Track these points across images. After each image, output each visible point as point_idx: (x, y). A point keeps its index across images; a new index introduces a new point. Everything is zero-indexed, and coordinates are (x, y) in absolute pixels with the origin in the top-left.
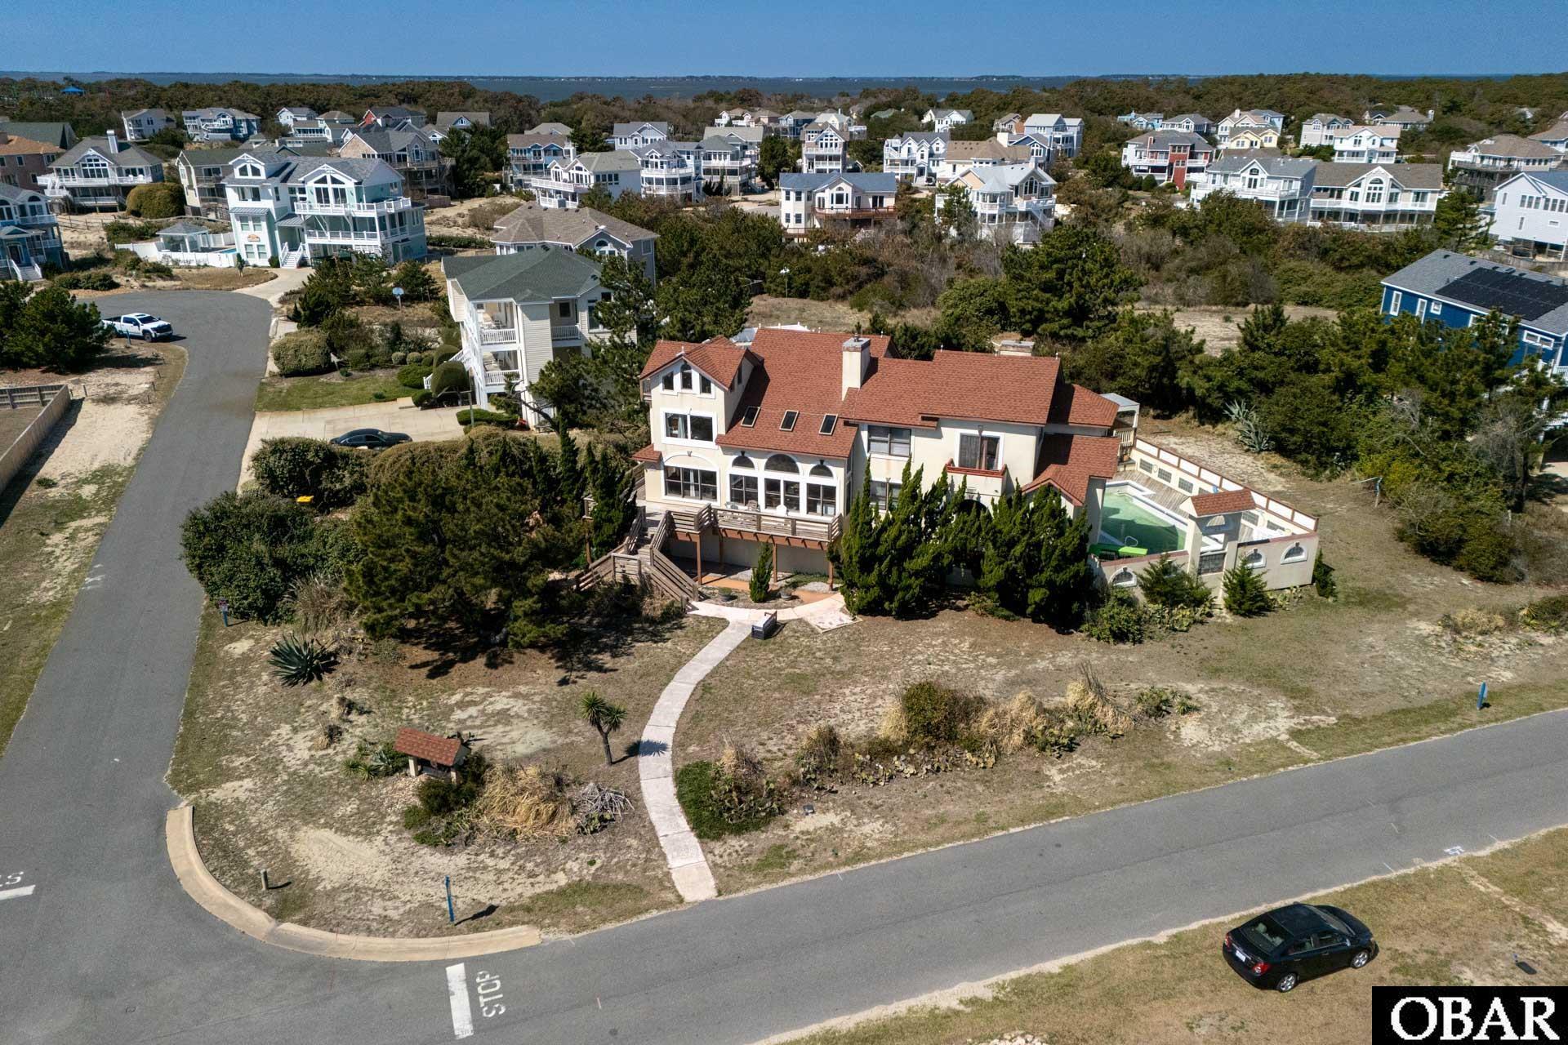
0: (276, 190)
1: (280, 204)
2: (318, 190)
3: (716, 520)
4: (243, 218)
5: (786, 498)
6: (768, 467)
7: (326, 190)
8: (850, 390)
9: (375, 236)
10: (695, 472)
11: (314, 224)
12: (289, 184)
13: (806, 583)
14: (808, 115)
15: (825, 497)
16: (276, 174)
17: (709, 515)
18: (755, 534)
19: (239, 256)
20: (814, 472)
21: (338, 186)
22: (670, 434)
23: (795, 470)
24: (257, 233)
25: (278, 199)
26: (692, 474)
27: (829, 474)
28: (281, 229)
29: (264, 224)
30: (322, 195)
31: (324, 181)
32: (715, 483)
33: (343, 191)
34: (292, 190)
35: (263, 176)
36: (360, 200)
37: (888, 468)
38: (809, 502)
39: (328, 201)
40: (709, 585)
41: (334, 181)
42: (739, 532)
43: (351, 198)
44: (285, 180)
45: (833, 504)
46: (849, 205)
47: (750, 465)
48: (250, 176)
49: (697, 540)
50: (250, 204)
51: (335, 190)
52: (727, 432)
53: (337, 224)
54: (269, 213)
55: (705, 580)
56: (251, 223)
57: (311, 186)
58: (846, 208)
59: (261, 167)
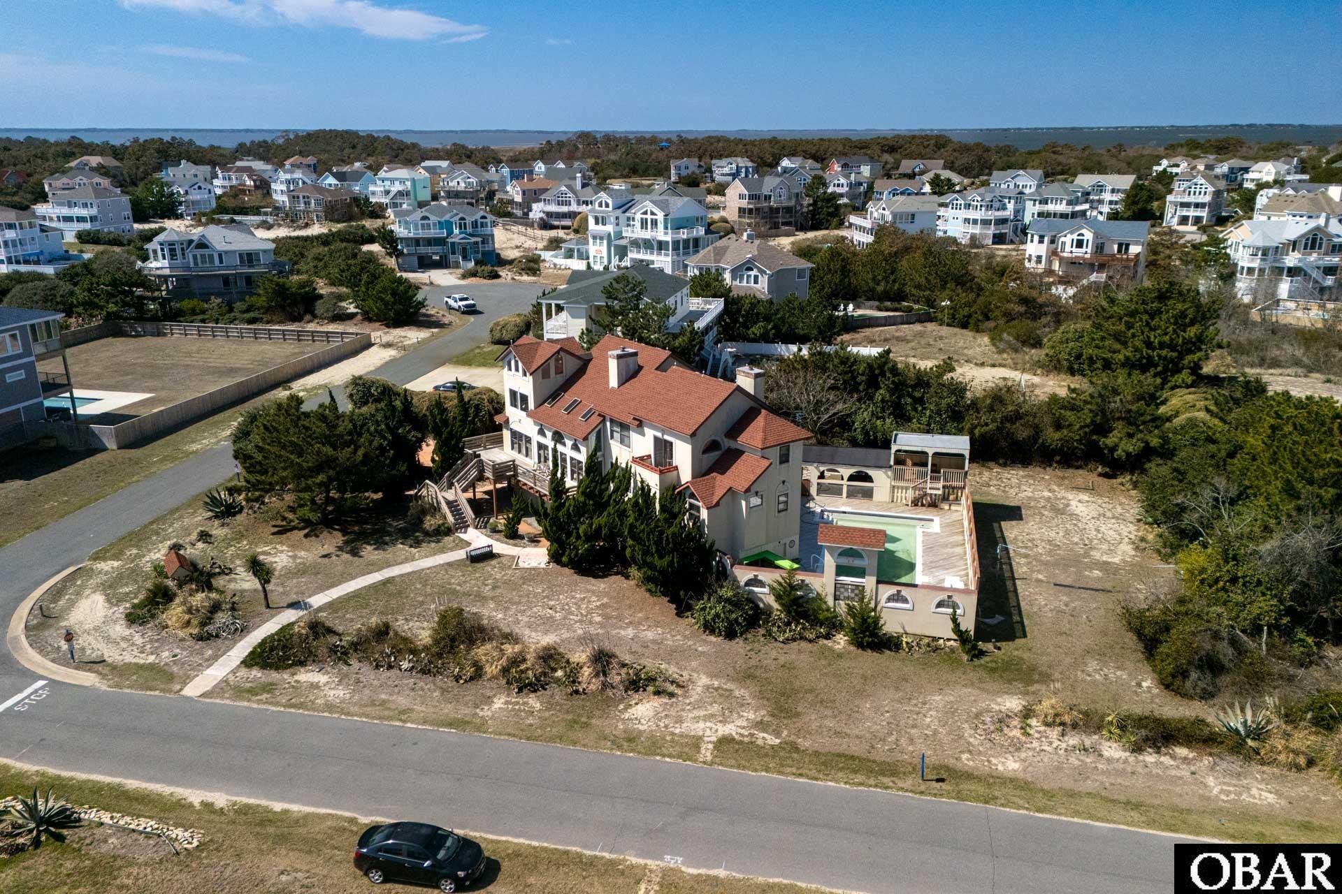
0: (617, 218)
1: (618, 229)
2: (642, 219)
4: (595, 237)
7: (646, 220)
9: (668, 255)
10: (523, 436)
11: (636, 244)
12: (627, 214)
14: (1244, 164)
16: (619, 208)
19: (588, 263)
20: (573, 448)
21: (654, 217)
22: (512, 405)
24: (601, 248)
25: (617, 224)
28: (616, 246)
29: (605, 242)
30: (644, 224)
31: (645, 213)
33: (656, 220)
34: (628, 219)
35: (610, 208)
36: (666, 228)
38: (572, 471)
39: (646, 228)
41: (652, 213)
43: (661, 226)
44: (624, 212)
46: (1089, 250)
48: (604, 208)
50: (600, 228)
51: (652, 220)
53: (647, 245)
54: (609, 235)
56: (599, 241)
57: (638, 216)
58: (1087, 252)
59: (611, 202)
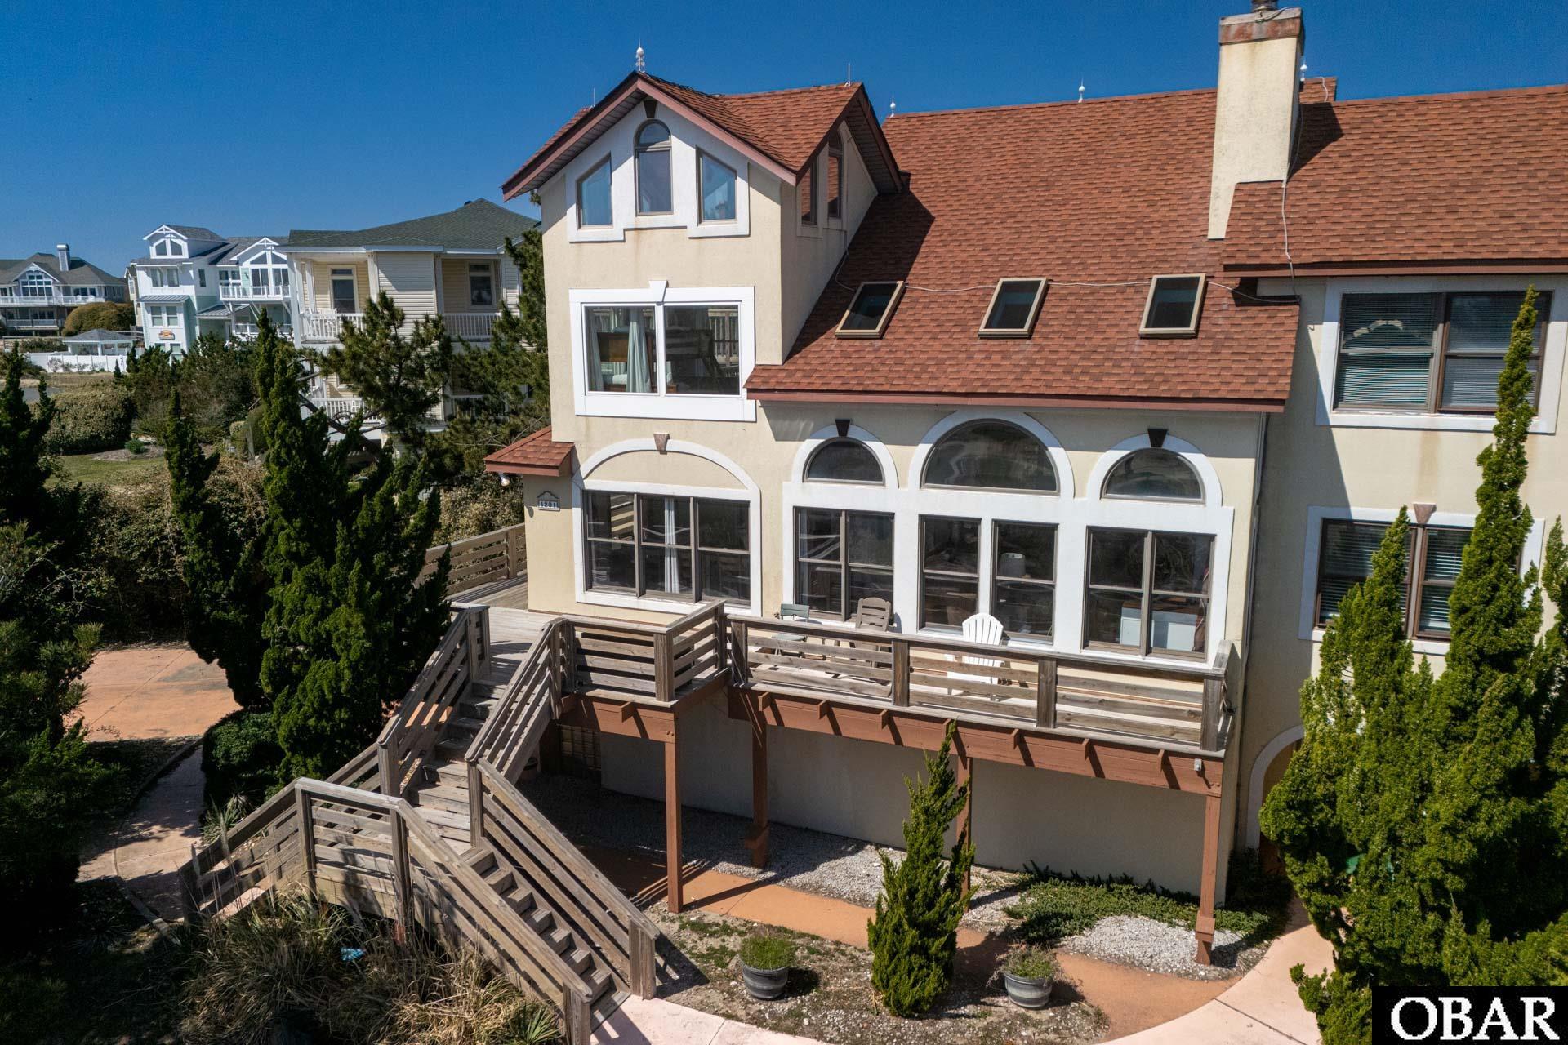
0: (201, 273)
1: (204, 292)
2: (255, 272)
3: (744, 666)
4: (155, 308)
5: (998, 590)
6: (936, 472)
7: (265, 272)
8: (1246, 193)
10: (680, 503)
12: (223, 265)
13: (1087, 921)
15: (1160, 579)
16: (204, 254)
17: (719, 645)
18: (889, 718)
20: (1119, 481)
21: (280, 266)
22: (600, 382)
23: (1045, 480)
24: (172, 328)
25: (203, 285)
26: (669, 516)
27: (1189, 487)
28: (203, 323)
29: (181, 316)
30: (260, 278)
31: (263, 260)
32: (743, 544)
33: (285, 271)
34: (225, 273)
35: (185, 255)
37: (1428, 464)
38: (1092, 603)
40: (711, 914)
41: (275, 260)
42: (828, 708)
44: (215, 262)
45: (1198, 610)
47: (869, 470)
48: (170, 255)
49: (662, 731)
50: (166, 291)
51: (276, 271)
52: (788, 356)
54: (188, 302)
55: (693, 891)
56: (164, 316)
57: (247, 267)
59: (184, 246)
